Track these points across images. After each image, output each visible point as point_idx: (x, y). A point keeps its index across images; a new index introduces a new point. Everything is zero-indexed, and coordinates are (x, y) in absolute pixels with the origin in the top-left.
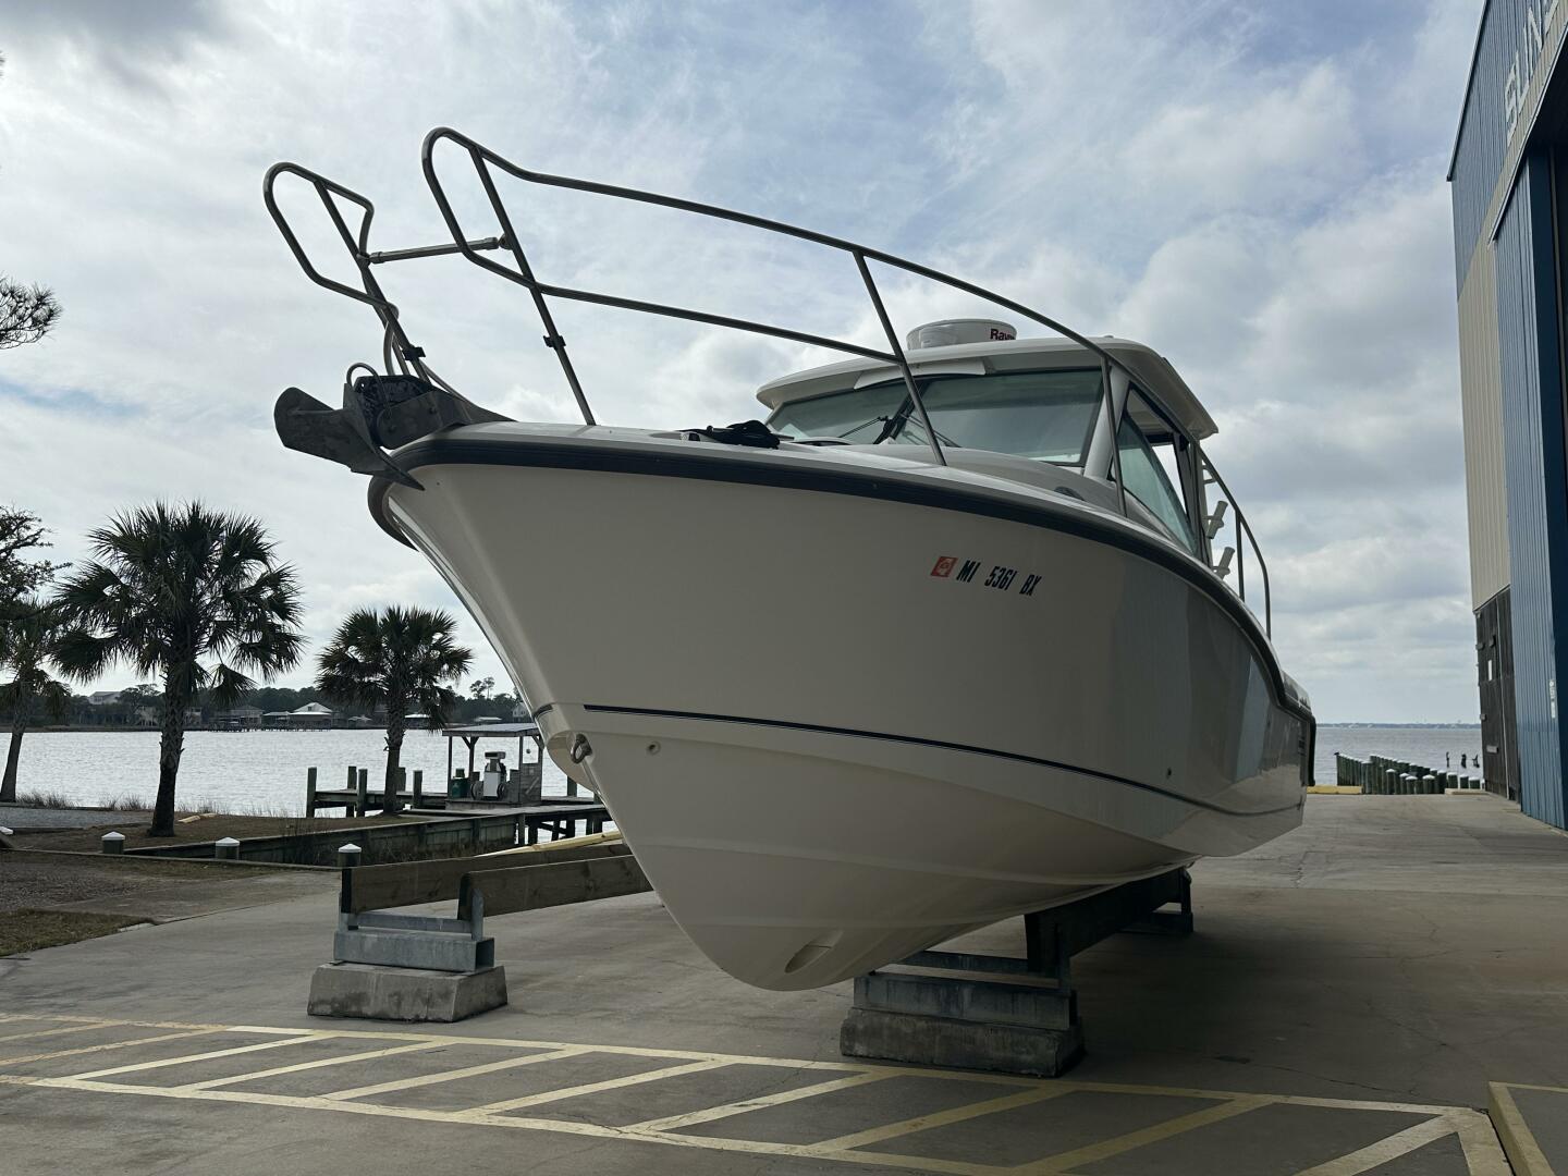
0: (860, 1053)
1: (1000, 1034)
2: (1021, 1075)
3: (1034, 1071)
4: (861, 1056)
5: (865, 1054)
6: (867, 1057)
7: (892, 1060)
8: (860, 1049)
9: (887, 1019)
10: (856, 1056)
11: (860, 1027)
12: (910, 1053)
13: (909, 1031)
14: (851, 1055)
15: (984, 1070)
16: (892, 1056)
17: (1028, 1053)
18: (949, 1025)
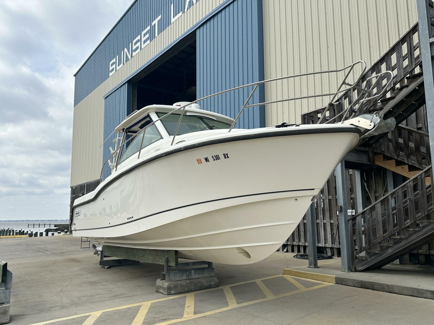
0: (173, 293)
1: (206, 279)
2: (213, 288)
3: (215, 286)
4: (173, 294)
5: (174, 293)
6: (175, 294)
7: (182, 292)
8: (173, 292)
9: (179, 282)
10: (172, 294)
11: (172, 286)
12: (186, 289)
13: (185, 284)
14: (170, 295)
15: (204, 289)
16: (181, 292)
17: (213, 282)
18: (195, 280)
